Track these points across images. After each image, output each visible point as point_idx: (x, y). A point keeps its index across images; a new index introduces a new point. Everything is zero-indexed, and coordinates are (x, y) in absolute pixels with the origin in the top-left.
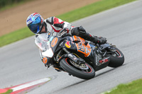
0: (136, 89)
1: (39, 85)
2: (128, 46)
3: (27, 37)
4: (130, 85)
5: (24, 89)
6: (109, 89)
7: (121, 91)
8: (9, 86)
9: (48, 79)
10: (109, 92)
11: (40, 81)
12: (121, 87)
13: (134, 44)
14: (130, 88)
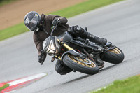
0: (133, 85)
1: (35, 80)
2: (123, 43)
3: (24, 32)
4: (126, 82)
5: (20, 84)
6: (105, 85)
7: (117, 87)
8: (6, 81)
9: (44, 74)
10: (105, 88)
11: (36, 76)
12: (117, 83)
13: (129, 41)
14: (126, 84)
